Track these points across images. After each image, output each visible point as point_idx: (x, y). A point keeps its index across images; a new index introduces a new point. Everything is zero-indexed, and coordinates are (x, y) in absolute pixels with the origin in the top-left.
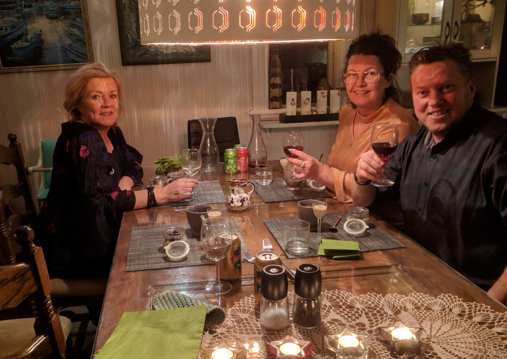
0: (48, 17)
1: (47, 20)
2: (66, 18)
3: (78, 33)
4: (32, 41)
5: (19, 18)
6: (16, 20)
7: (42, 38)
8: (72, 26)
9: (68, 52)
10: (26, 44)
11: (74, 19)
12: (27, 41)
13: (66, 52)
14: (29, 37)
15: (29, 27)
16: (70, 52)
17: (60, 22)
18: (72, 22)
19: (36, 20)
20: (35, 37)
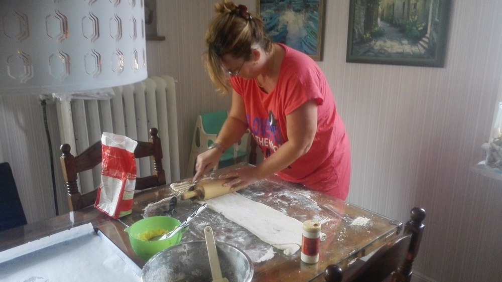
0: (294, 11)
1: (293, 12)
2: (307, 11)
3: (313, 26)
4: (281, 31)
5: (275, 10)
6: (273, 12)
7: (287, 29)
8: (310, 18)
9: (303, 43)
10: (277, 33)
11: (312, 12)
12: (278, 31)
13: (301, 43)
14: (279, 27)
15: (280, 18)
16: (305, 43)
17: (302, 15)
18: (311, 15)
19: (286, 12)
20: (283, 28)
